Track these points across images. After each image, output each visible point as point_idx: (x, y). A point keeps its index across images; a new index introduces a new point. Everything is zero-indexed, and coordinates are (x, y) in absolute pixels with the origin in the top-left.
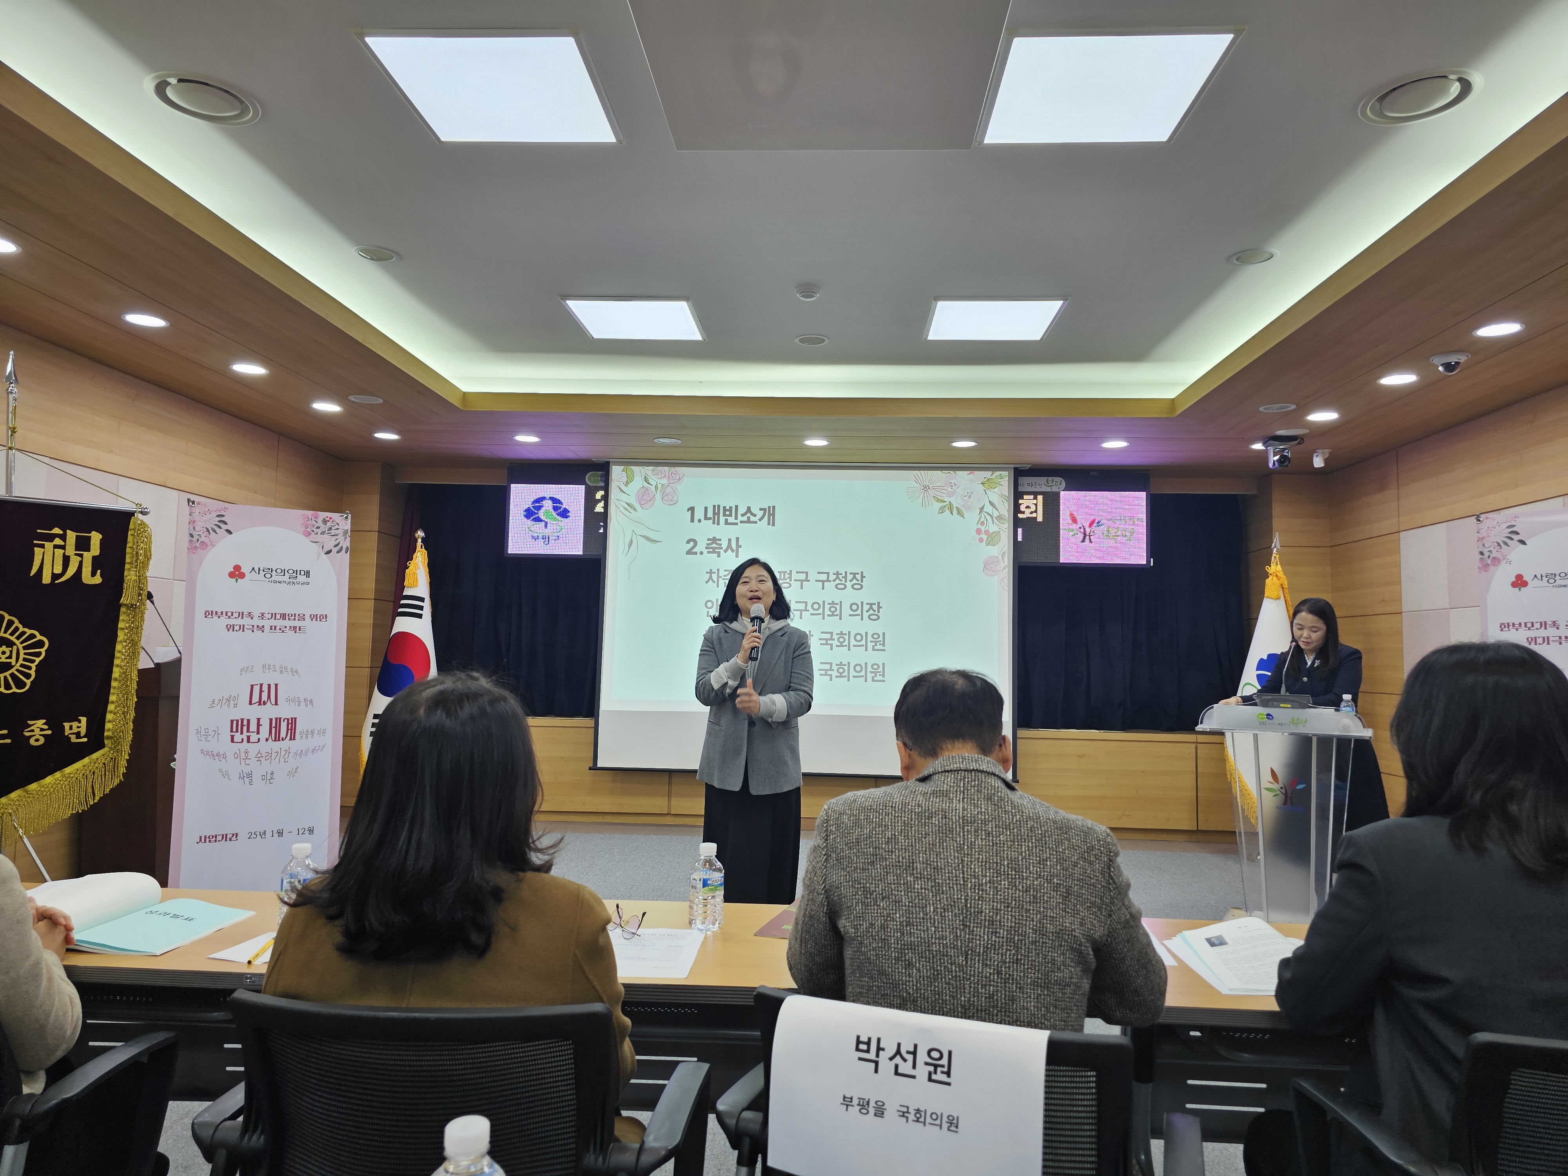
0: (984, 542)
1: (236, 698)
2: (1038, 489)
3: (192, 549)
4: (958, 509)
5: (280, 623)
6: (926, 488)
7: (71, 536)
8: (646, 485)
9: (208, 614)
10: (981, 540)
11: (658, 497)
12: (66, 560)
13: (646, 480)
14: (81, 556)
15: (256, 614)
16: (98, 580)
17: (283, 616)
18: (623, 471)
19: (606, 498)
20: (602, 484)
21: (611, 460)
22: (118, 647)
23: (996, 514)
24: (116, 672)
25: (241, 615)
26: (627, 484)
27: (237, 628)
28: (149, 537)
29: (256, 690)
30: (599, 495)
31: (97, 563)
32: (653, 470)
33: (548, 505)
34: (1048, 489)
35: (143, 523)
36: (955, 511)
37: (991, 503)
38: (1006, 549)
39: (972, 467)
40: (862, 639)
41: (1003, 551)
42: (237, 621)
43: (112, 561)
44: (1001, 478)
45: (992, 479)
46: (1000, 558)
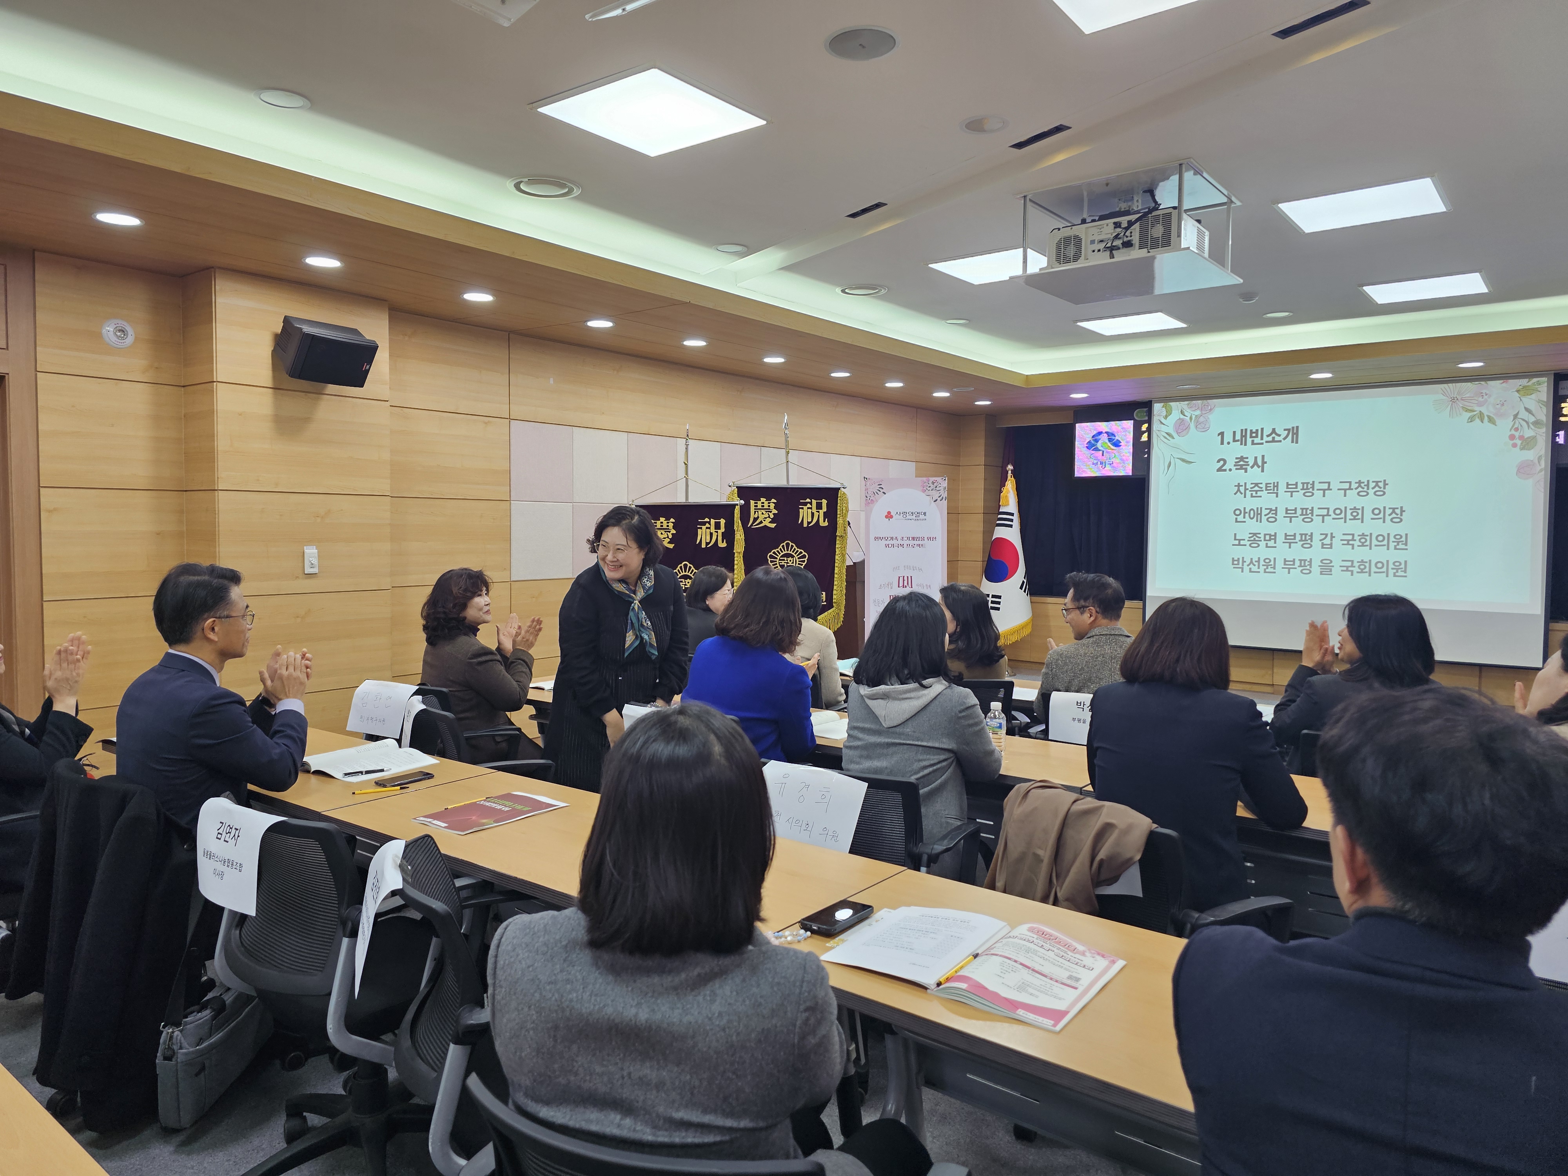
0: (1518, 447)
1: (891, 584)
3: (867, 504)
4: (1489, 417)
5: (912, 542)
6: (1453, 400)
7: (814, 502)
8: (1182, 417)
9: (876, 538)
11: (1192, 425)
12: (813, 514)
13: (1182, 413)
14: (819, 512)
15: (899, 538)
16: (826, 524)
17: (913, 539)
18: (1163, 407)
19: (1149, 430)
20: (1146, 418)
21: (1153, 399)
22: (837, 557)
23: (1532, 419)
24: (836, 571)
25: (892, 538)
26: (1166, 417)
27: (890, 546)
28: (847, 500)
29: (901, 579)
30: (1145, 427)
31: (826, 515)
32: (1188, 404)
33: (1104, 438)
35: (844, 493)
36: (1486, 418)
37: (1527, 409)
38: (1543, 452)
39: (1505, 376)
40: (1384, 540)
41: (1539, 455)
42: (890, 542)
43: (832, 514)
44: (1539, 383)
45: (1528, 386)
46: (1536, 461)
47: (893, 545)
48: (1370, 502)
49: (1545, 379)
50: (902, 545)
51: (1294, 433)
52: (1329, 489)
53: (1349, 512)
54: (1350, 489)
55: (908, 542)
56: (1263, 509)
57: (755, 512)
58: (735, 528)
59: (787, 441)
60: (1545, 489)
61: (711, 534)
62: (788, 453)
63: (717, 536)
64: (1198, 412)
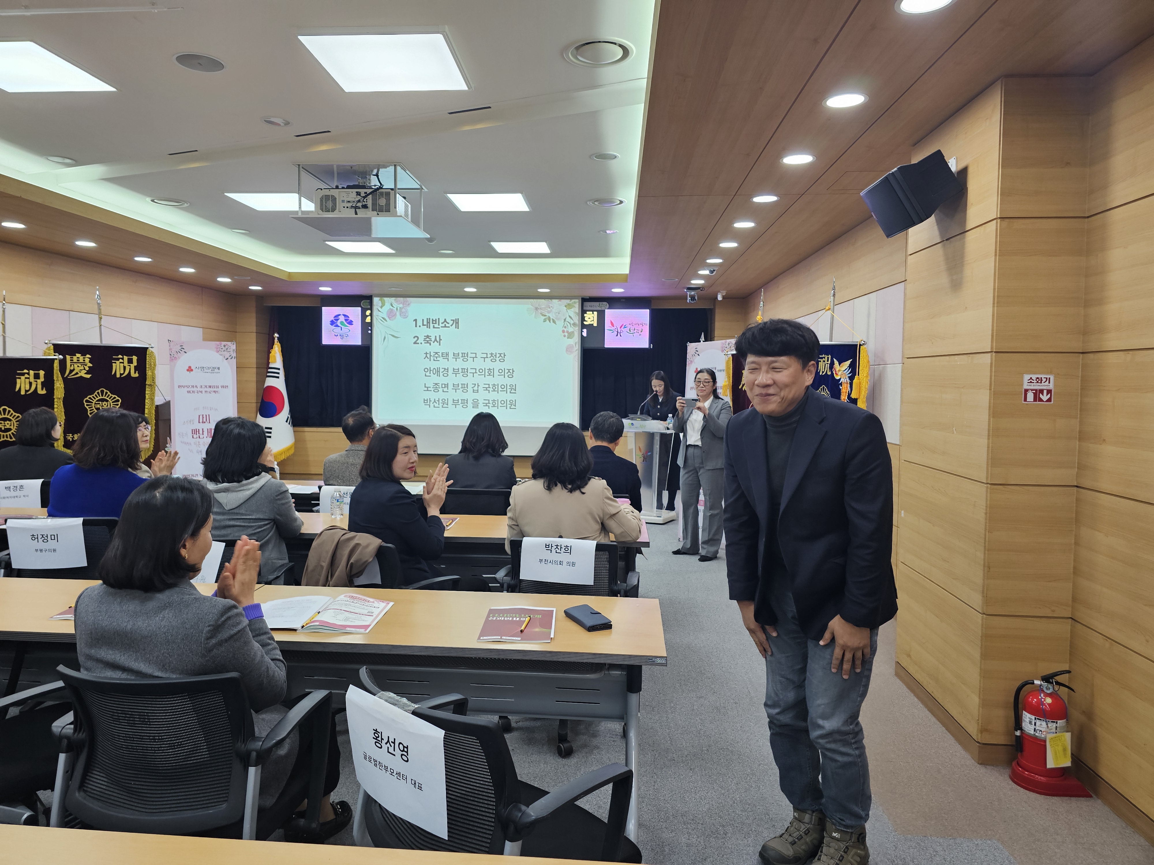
1: (193, 420)
2: (594, 309)
3: (171, 360)
4: (553, 320)
5: (209, 390)
6: (537, 309)
7: (126, 358)
8: (391, 307)
9: (179, 387)
10: (565, 336)
11: (398, 314)
12: (125, 368)
13: (392, 305)
14: (130, 366)
15: (199, 386)
16: (137, 375)
18: (380, 300)
19: (371, 315)
20: (369, 307)
21: (373, 295)
22: (146, 401)
23: (572, 322)
25: (193, 386)
26: (381, 307)
27: (191, 392)
28: (154, 357)
30: (368, 313)
31: (136, 368)
32: (394, 300)
33: (342, 318)
34: (600, 309)
35: (152, 352)
36: (551, 321)
37: (570, 317)
38: (577, 340)
39: (560, 298)
40: (504, 387)
42: (191, 389)
43: (141, 367)
44: (575, 303)
45: (570, 304)
46: (574, 345)
47: (194, 392)
48: (497, 365)
49: (577, 300)
50: (201, 392)
51: (456, 322)
52: (476, 357)
53: (487, 371)
54: (487, 357)
55: (206, 389)
56: (441, 369)
57: (71, 365)
58: (55, 378)
59: (100, 309)
60: (578, 360)
61: (31, 384)
62: (101, 318)
63: (37, 385)
64: (401, 306)
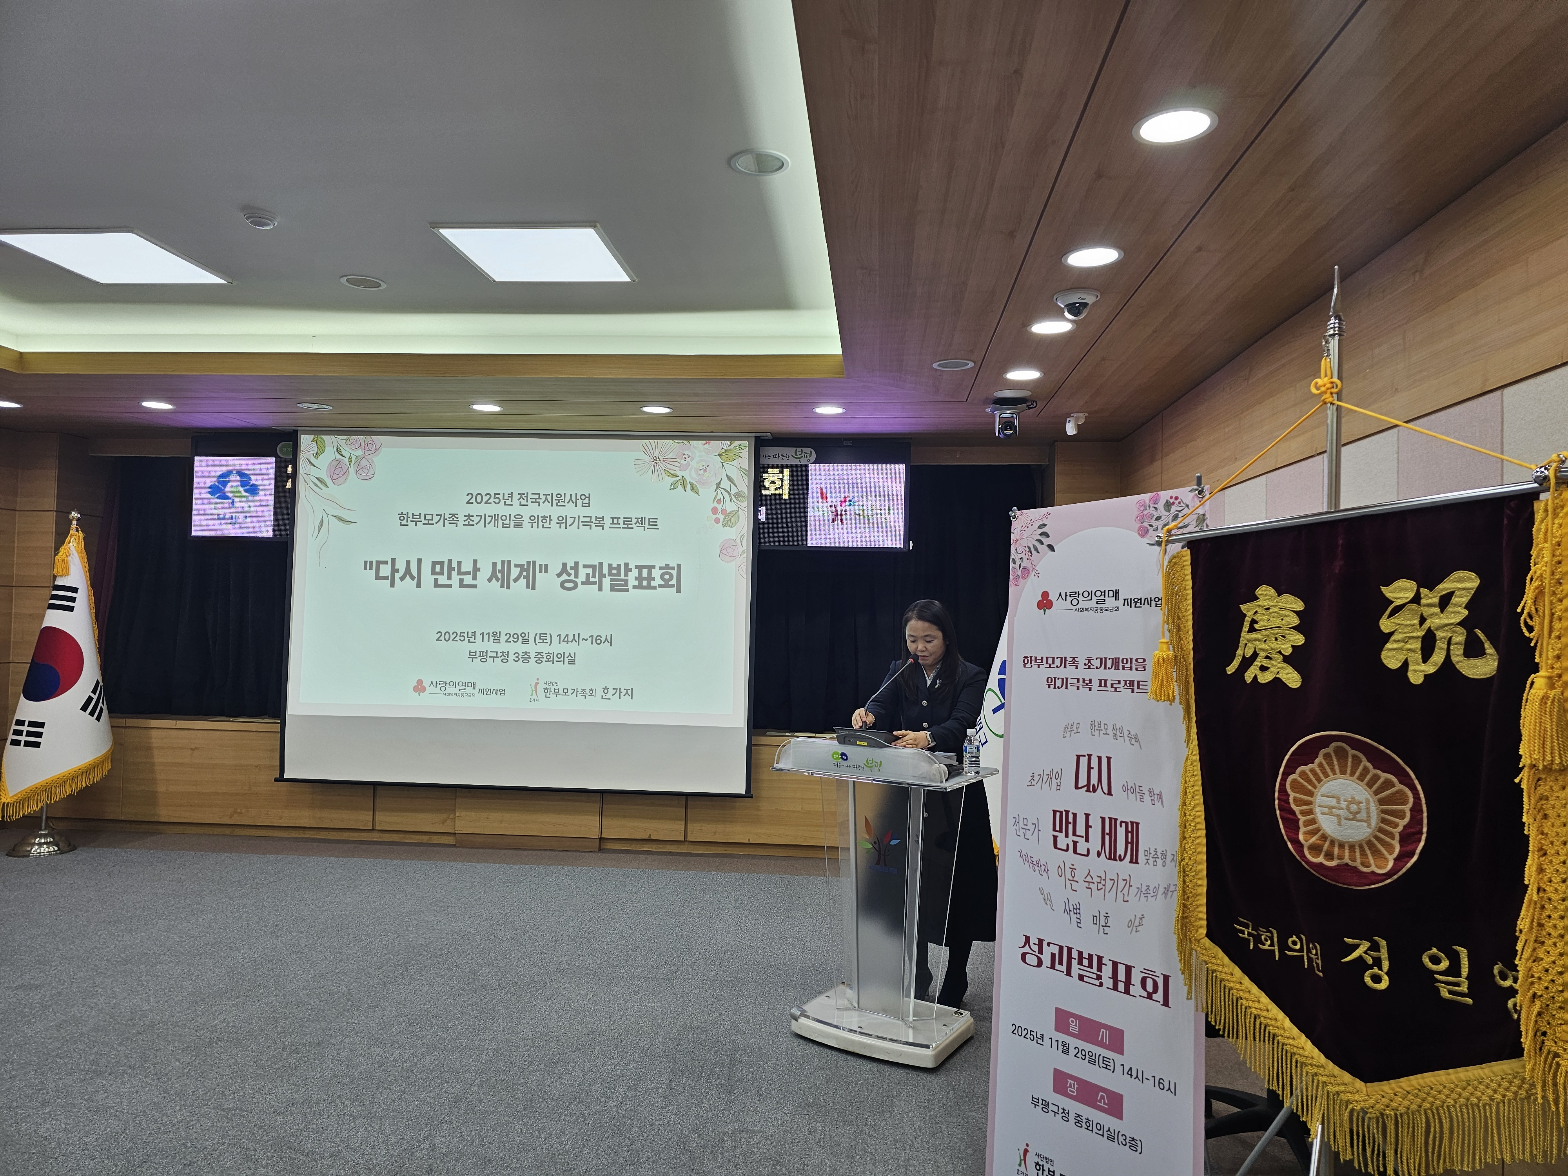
0: (721, 523)
2: (785, 462)
4: (691, 484)
6: (655, 460)
8: (338, 457)
10: (717, 521)
11: (352, 470)
13: (338, 451)
18: (313, 441)
19: (294, 473)
20: (291, 456)
21: (299, 428)
23: (734, 490)
26: (317, 456)
30: (289, 469)
32: (346, 440)
33: (235, 480)
34: (797, 462)
36: (688, 487)
37: (729, 478)
38: (745, 531)
39: (707, 437)
41: (741, 534)
44: (741, 448)
45: (730, 450)
46: (738, 541)
49: (746, 443)
60: (747, 572)
64: (359, 453)
